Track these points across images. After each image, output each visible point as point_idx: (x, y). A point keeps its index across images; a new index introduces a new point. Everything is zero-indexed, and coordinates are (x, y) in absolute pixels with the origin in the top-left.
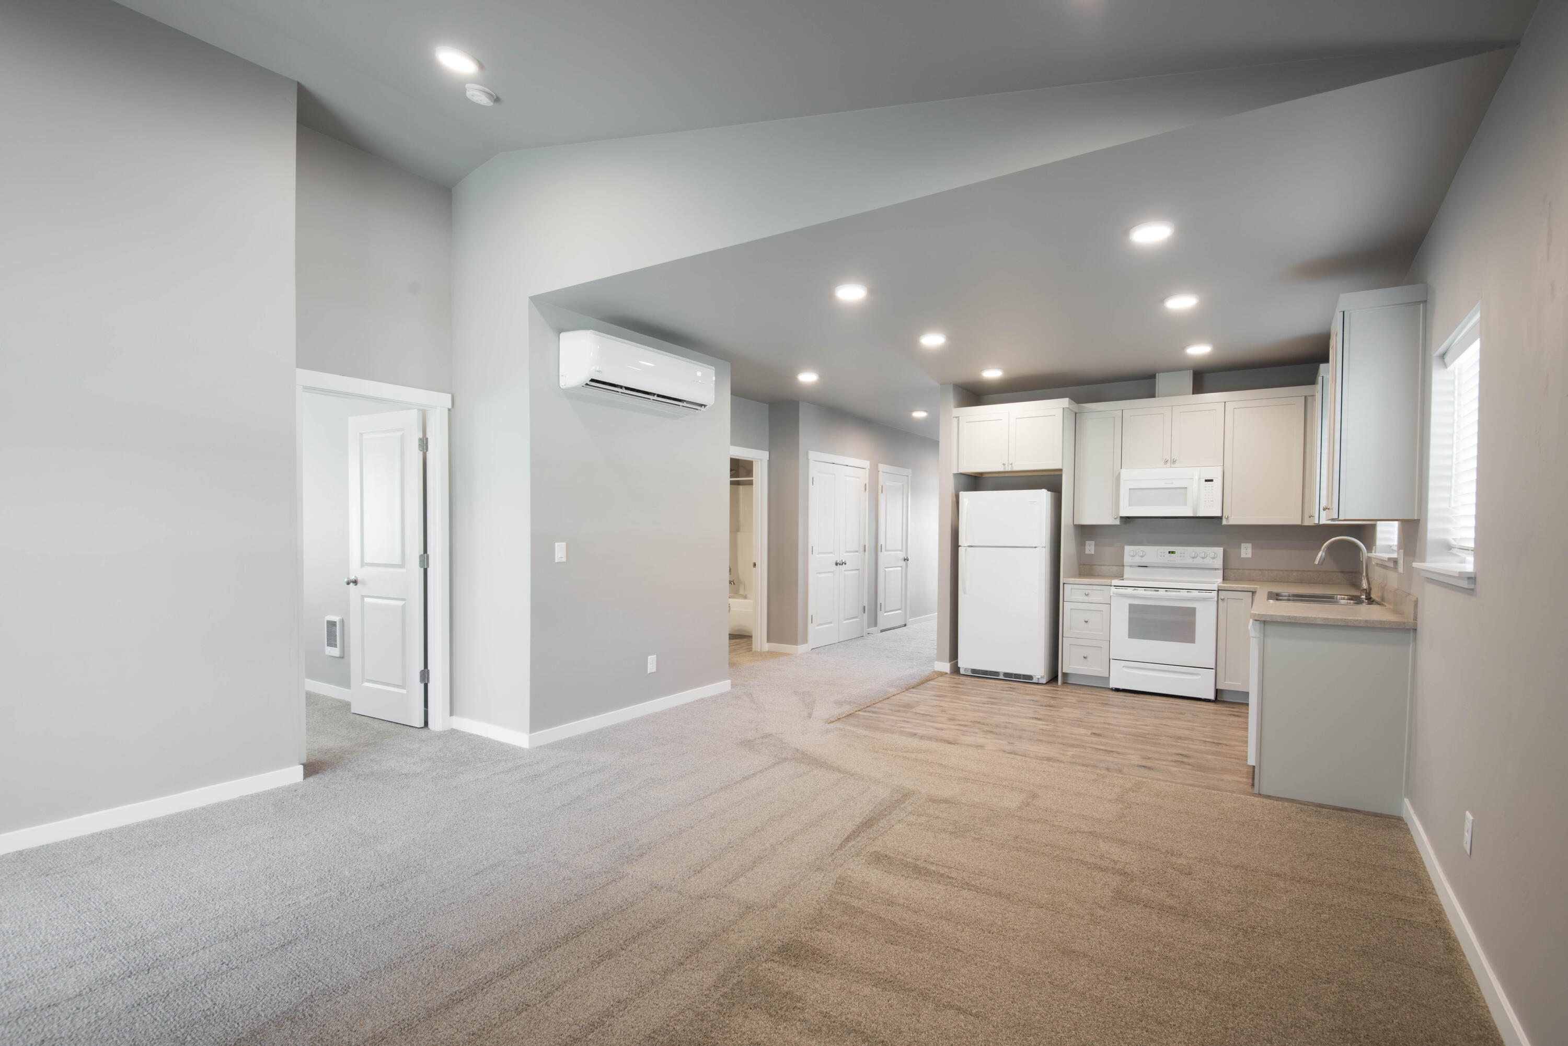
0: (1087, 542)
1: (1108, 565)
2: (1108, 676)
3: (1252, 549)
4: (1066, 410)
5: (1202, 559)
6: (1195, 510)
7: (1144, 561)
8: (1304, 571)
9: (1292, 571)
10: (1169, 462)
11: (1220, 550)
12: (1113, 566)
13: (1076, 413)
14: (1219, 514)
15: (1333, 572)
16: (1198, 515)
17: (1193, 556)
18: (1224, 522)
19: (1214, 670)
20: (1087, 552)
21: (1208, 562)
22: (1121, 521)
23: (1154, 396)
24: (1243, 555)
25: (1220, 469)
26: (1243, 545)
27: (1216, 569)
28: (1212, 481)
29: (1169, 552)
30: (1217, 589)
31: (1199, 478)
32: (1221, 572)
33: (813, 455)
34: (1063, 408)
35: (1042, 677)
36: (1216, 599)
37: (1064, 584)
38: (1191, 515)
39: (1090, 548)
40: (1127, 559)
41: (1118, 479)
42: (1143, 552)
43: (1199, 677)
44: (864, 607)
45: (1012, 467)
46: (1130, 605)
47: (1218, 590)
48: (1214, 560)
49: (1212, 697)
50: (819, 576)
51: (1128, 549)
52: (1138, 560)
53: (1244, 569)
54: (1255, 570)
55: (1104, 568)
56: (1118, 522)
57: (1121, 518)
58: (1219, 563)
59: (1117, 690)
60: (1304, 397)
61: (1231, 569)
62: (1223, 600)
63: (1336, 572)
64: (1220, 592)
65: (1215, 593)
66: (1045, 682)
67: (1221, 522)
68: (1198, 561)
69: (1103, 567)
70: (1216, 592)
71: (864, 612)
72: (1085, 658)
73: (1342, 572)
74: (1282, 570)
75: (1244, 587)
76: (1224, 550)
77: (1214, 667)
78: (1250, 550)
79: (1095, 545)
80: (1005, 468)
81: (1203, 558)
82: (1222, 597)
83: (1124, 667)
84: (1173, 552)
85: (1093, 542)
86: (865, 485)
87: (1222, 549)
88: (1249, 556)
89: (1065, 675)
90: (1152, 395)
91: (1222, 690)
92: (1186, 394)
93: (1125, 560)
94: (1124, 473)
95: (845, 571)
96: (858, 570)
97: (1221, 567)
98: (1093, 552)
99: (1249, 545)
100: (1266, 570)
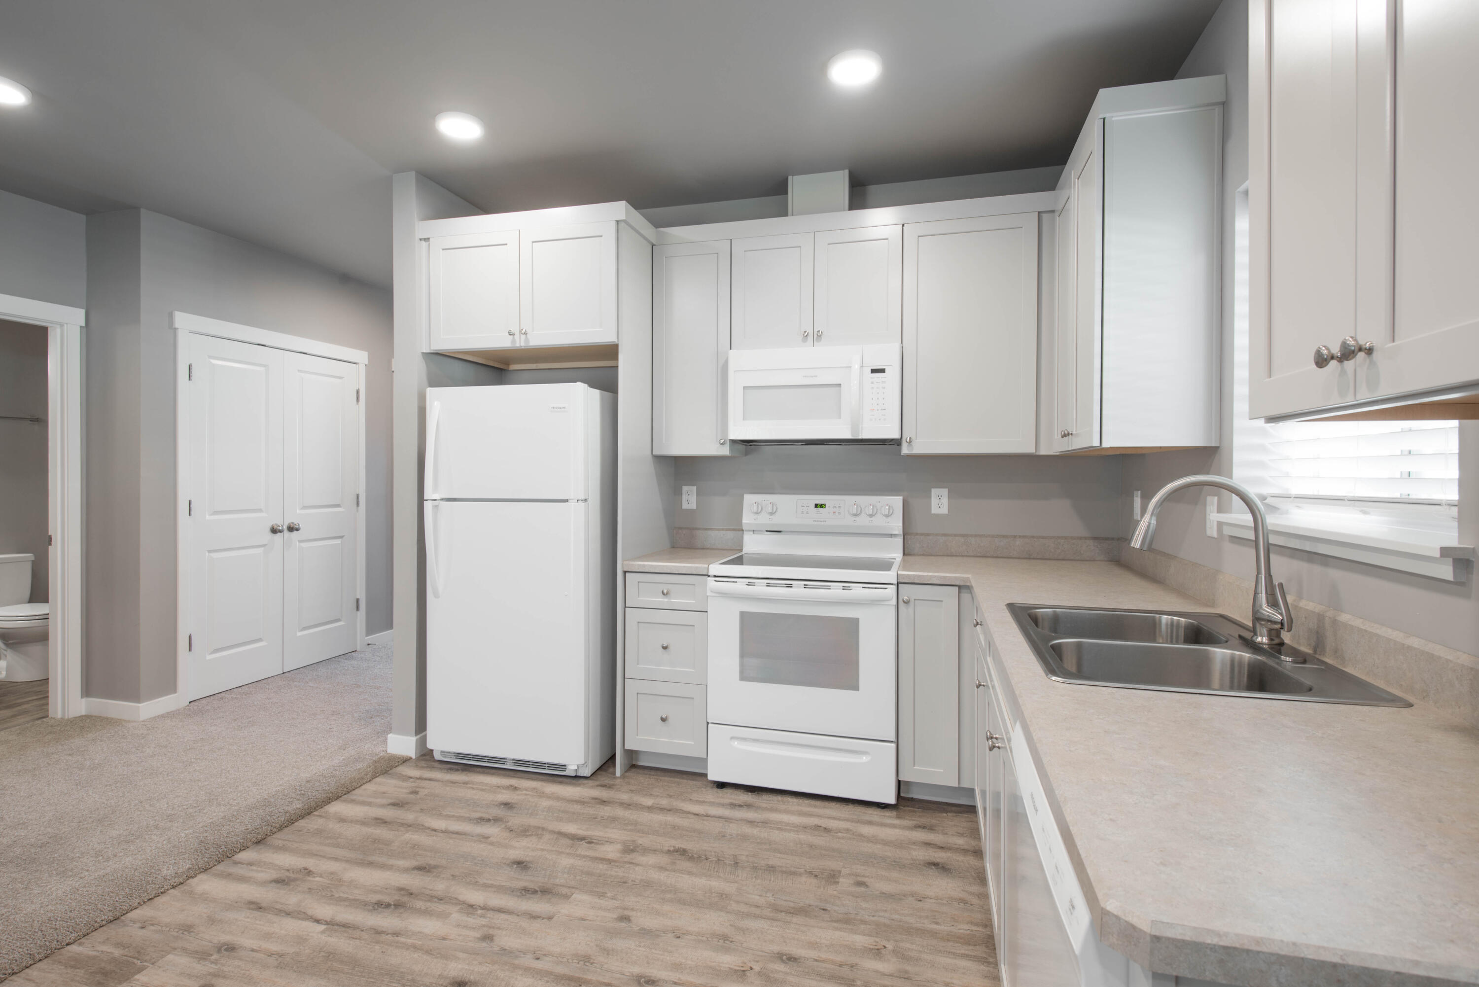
0: (685, 489)
1: (718, 530)
2: (705, 757)
3: (949, 497)
4: (622, 225)
5: (869, 519)
6: (855, 427)
7: (777, 521)
8: (1033, 537)
9: (1015, 537)
10: (810, 338)
11: (897, 501)
12: (727, 530)
13: (653, 245)
14: (896, 435)
15: (1080, 538)
16: (860, 437)
17: (855, 512)
18: (905, 450)
19: (893, 745)
20: (685, 506)
21: (879, 522)
22: (731, 450)
23: (786, 214)
24: (935, 510)
25: (897, 345)
26: (934, 492)
27: (892, 536)
28: (882, 371)
29: (816, 506)
30: (895, 582)
31: (861, 367)
32: (899, 541)
33: (183, 320)
34: (618, 222)
35: (585, 764)
36: (894, 602)
37: (625, 572)
38: (848, 436)
39: (689, 499)
40: (747, 519)
41: (724, 370)
42: (773, 504)
43: (865, 759)
44: (358, 600)
45: (527, 340)
46: (743, 615)
47: (898, 584)
48: (889, 519)
49: (891, 800)
50: (215, 555)
51: (750, 500)
52: (764, 520)
53: (937, 535)
54: (955, 535)
55: (713, 534)
56: (725, 451)
57: (734, 442)
58: (896, 525)
59: (721, 785)
60: (1037, 213)
61: (917, 534)
62: (907, 602)
63: (1085, 538)
64: (900, 585)
65: (892, 590)
66: (589, 775)
67: (900, 450)
68: (863, 521)
69: (710, 532)
70: (894, 587)
71: (358, 608)
72: (663, 720)
73: (1095, 539)
74: (998, 536)
75: (945, 577)
76: (904, 501)
77: (893, 738)
78: (945, 501)
79: (698, 493)
80: (514, 341)
81: (871, 516)
82: (906, 598)
83: (732, 738)
84: (822, 506)
85: (695, 488)
86: (358, 392)
87: (901, 498)
88: (945, 510)
89: (631, 754)
90: (783, 212)
91: (908, 783)
92: (837, 209)
93: (745, 521)
94: (735, 357)
95: (300, 541)
96: (341, 537)
97: (901, 532)
98: (693, 506)
99: (944, 492)
100: (972, 536)
